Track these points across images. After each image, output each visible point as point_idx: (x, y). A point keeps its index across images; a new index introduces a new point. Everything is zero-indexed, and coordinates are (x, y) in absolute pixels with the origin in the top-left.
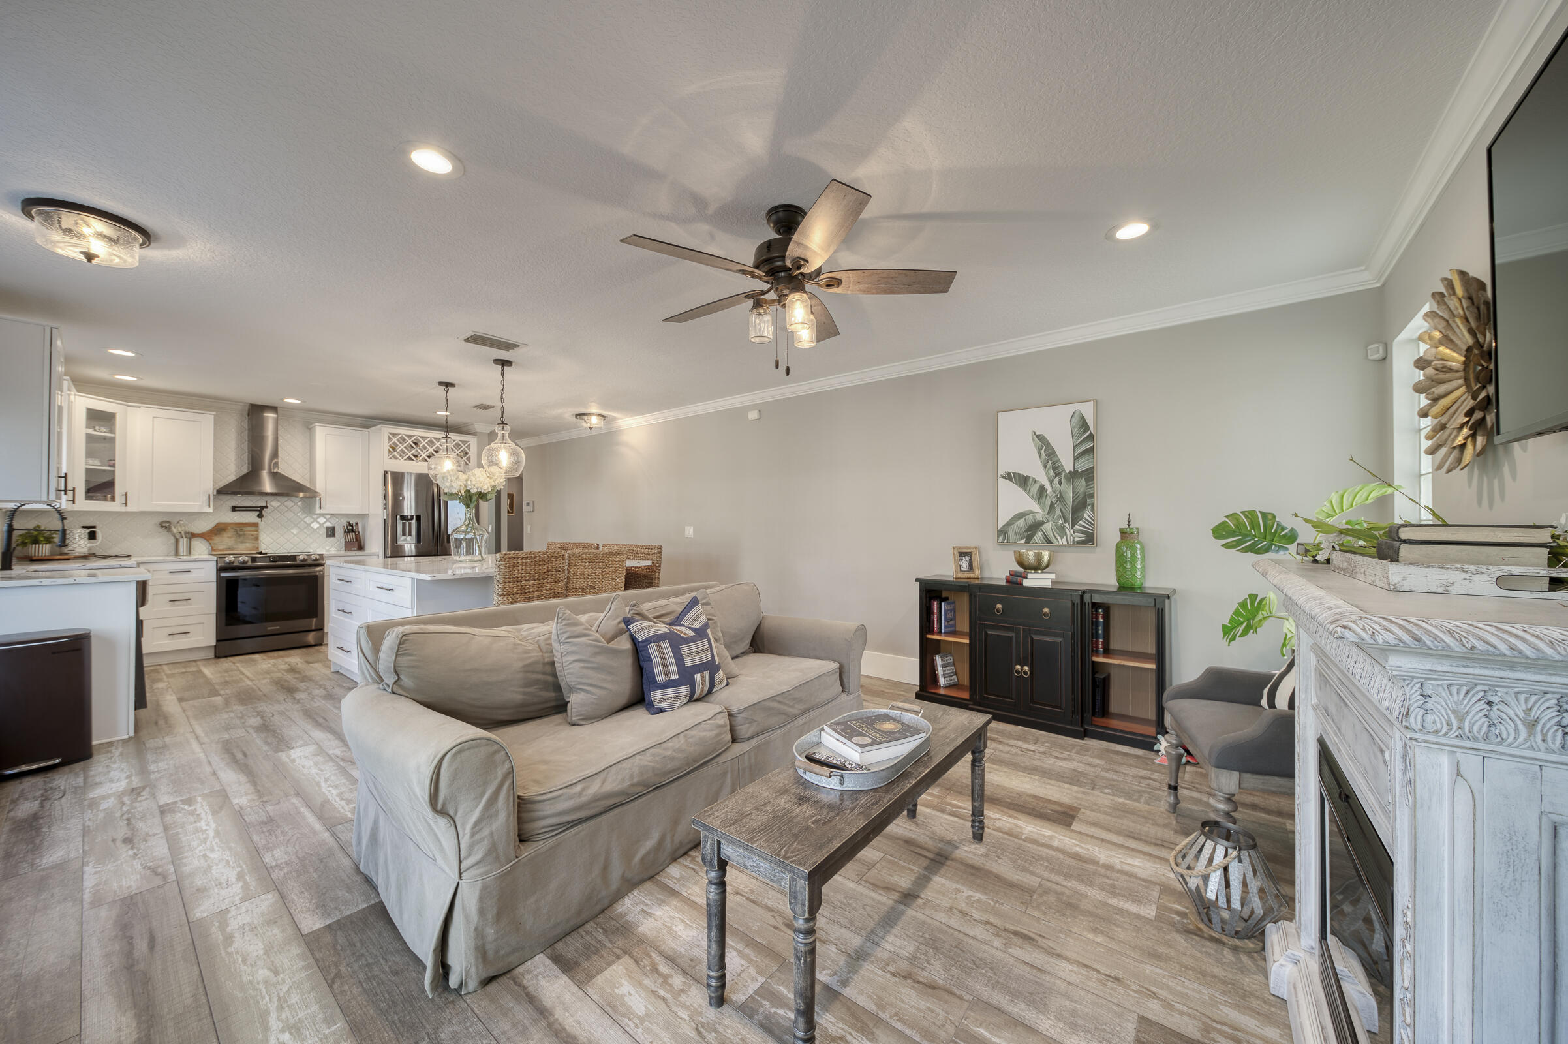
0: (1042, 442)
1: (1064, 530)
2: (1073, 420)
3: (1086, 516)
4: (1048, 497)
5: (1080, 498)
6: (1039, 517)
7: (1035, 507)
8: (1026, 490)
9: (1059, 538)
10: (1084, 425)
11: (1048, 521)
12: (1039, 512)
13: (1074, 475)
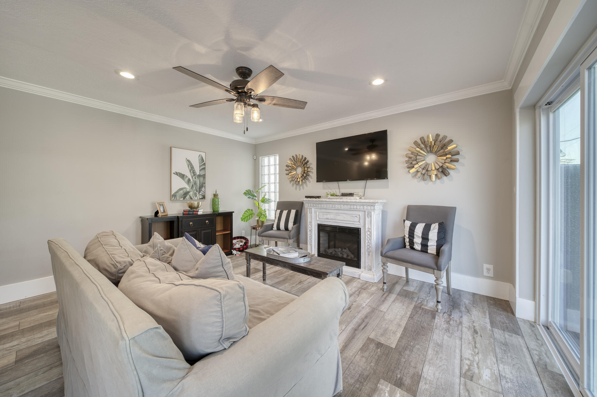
0: (189, 163)
1: (196, 194)
2: (199, 157)
3: (203, 190)
4: (191, 183)
5: (201, 184)
6: (188, 190)
7: (187, 186)
8: (183, 180)
9: (195, 197)
10: (202, 160)
11: (191, 191)
12: (188, 188)
13: (199, 176)
